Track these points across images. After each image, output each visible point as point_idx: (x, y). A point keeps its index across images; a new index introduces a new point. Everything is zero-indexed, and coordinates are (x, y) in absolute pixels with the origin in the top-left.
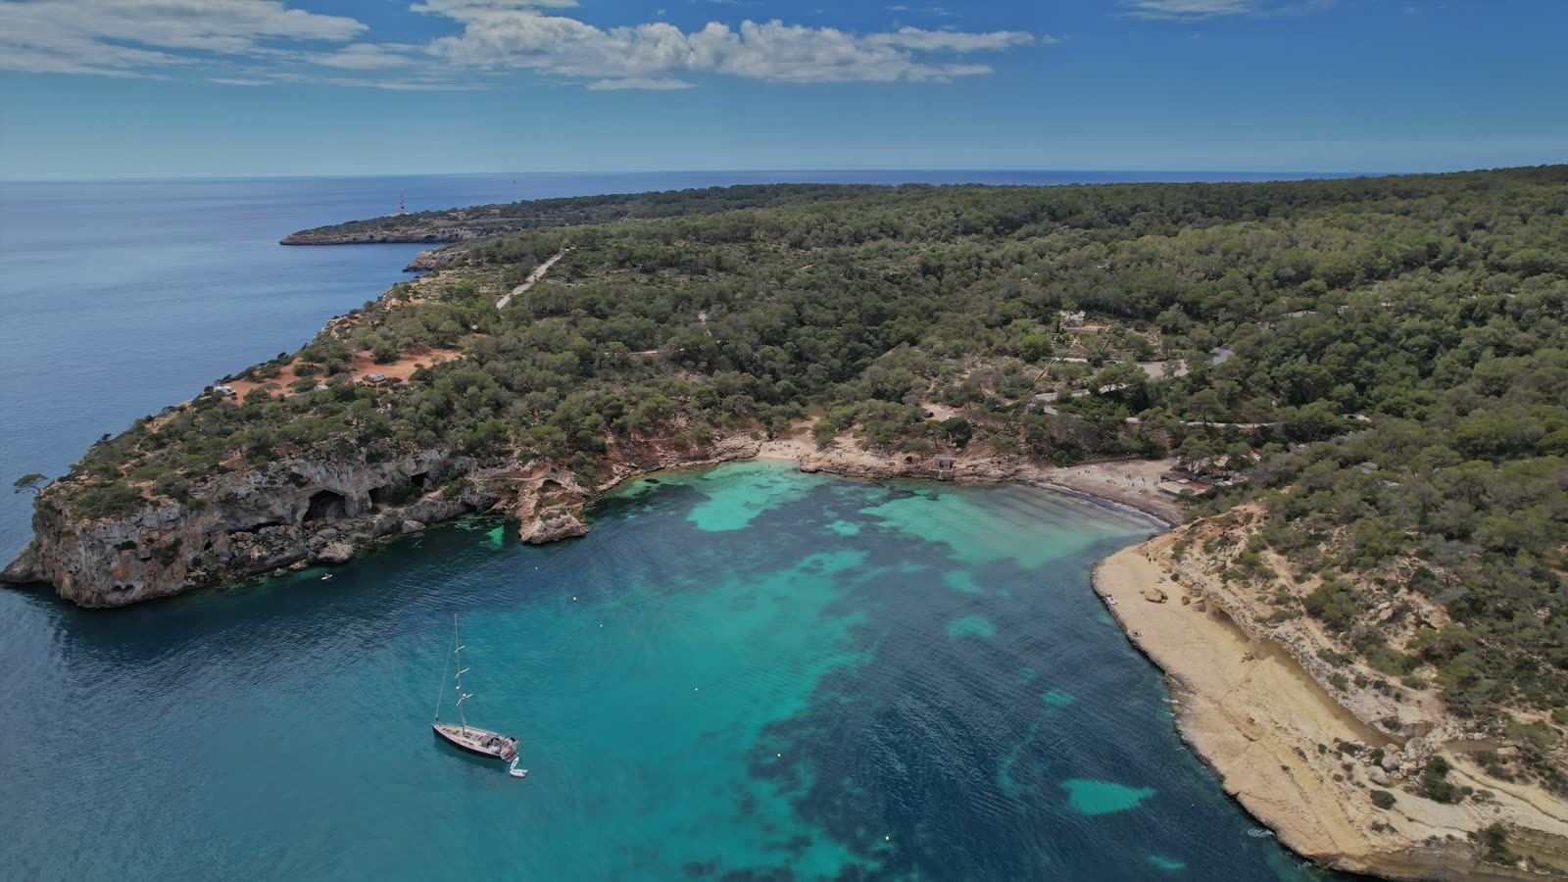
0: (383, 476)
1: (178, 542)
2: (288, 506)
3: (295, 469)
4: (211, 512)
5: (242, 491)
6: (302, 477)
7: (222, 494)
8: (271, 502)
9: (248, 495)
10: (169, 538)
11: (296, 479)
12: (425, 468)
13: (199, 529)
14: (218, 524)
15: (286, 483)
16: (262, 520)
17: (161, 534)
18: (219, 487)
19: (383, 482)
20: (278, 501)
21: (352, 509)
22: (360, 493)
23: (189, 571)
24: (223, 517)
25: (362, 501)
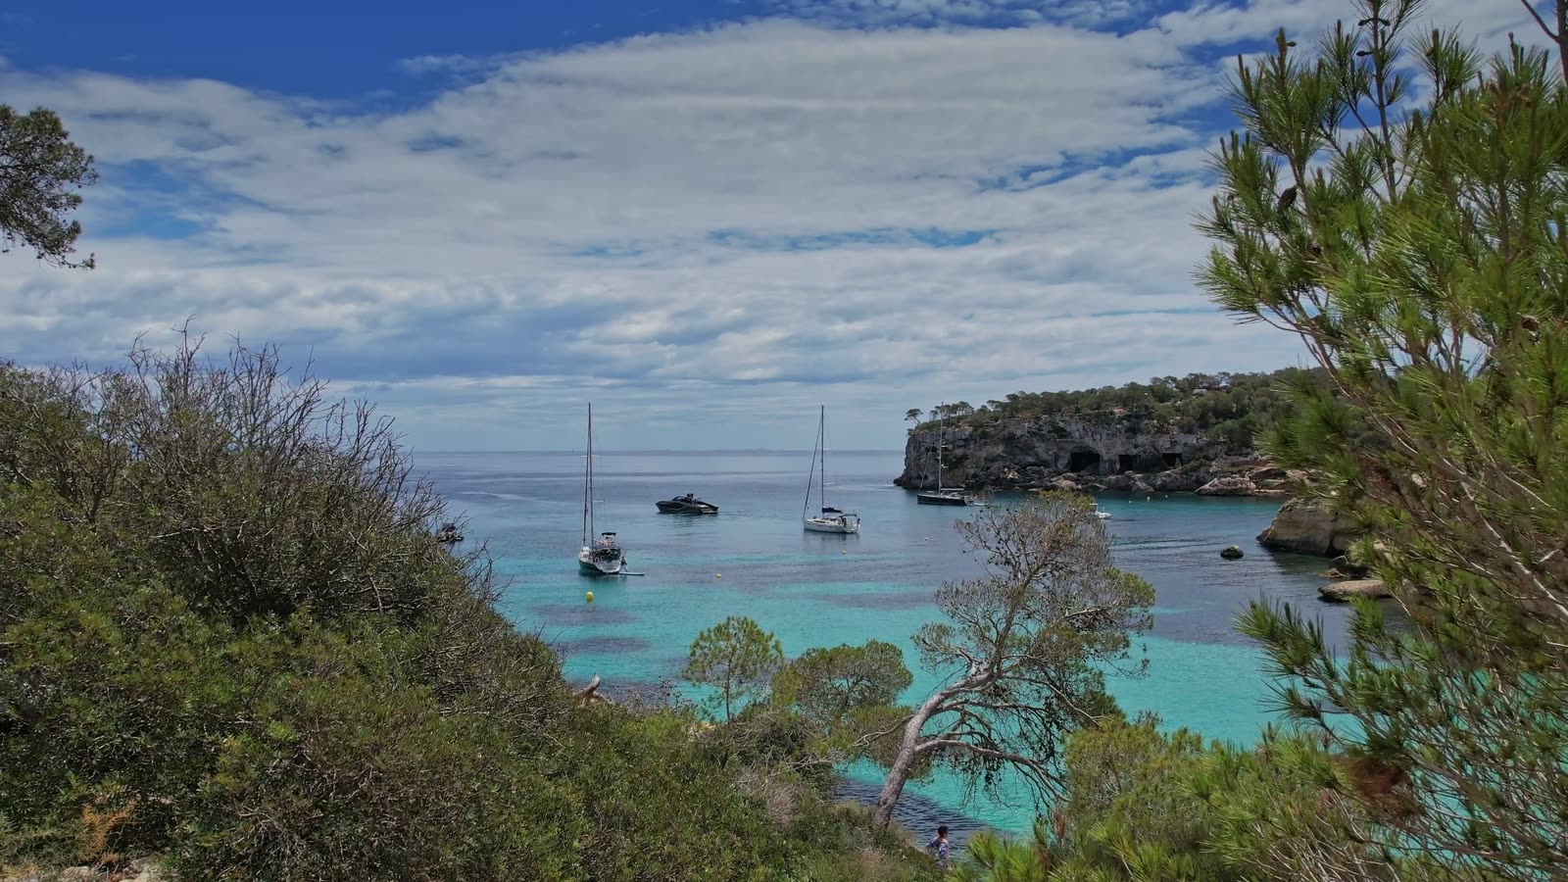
0: (1136, 446)
1: (965, 457)
2: (1051, 453)
3: (1061, 425)
4: (996, 444)
5: (1019, 433)
6: (1065, 431)
7: (1006, 432)
8: (1037, 445)
9: (1022, 436)
10: (959, 452)
11: (1061, 433)
12: (1178, 450)
13: (984, 454)
14: (999, 455)
15: (1050, 432)
16: (1031, 459)
17: (954, 448)
18: (1005, 427)
19: (1135, 451)
20: (1043, 445)
21: (1104, 467)
22: (1110, 455)
23: (967, 479)
24: (1003, 451)
25: (1112, 462)
